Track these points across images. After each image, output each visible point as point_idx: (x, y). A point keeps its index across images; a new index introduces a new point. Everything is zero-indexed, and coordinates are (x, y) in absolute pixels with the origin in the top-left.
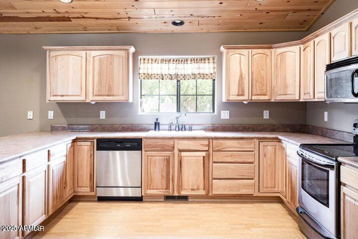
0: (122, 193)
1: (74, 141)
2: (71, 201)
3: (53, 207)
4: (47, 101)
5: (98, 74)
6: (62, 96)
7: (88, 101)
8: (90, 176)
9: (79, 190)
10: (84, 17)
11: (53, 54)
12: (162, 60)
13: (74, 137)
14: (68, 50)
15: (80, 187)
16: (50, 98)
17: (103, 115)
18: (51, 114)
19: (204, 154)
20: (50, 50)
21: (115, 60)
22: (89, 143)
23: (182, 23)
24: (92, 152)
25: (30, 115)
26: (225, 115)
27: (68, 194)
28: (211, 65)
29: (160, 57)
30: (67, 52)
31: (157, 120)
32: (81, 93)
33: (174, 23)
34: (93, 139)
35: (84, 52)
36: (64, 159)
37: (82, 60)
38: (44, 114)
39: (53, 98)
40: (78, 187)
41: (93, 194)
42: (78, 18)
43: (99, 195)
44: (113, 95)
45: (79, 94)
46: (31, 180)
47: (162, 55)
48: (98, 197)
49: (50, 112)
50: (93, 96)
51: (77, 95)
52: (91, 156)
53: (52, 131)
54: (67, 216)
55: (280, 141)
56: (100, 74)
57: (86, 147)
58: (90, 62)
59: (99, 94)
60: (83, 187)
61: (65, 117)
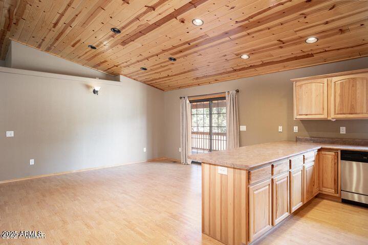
0: (356, 198)
1: (319, 150)
2: (316, 197)
3: (307, 199)
4: (294, 119)
5: (340, 96)
6: (307, 115)
7: (329, 119)
8: (335, 180)
9: (324, 189)
10: (326, 51)
11: (298, 84)
13: (319, 147)
14: (311, 79)
15: (325, 187)
16: (296, 116)
18: (296, 129)
20: (296, 81)
21: (357, 83)
22: (333, 153)
24: (336, 161)
25: (280, 129)
27: (316, 191)
30: (310, 81)
32: (323, 113)
34: (337, 150)
35: (326, 79)
36: (313, 163)
37: (323, 86)
39: (299, 117)
40: (323, 187)
41: (337, 195)
42: (321, 52)
43: (343, 197)
44: (356, 114)
45: (321, 113)
46: (294, 175)
48: (342, 199)
49: (295, 127)
50: (335, 114)
51: (320, 114)
52: (335, 164)
53: (296, 141)
54: (316, 208)
56: (342, 96)
57: (330, 156)
58: (331, 86)
59: (341, 113)
60: (327, 188)
61: (307, 131)
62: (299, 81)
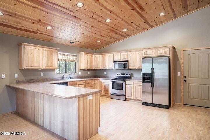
10: (44, 34)
11: (26, 47)
12: (62, 54)
16: (25, 67)
17: (42, 75)
18: (16, 75)
19: (84, 85)
20: (24, 45)
23: (73, 43)
25: (3, 76)
26: (80, 73)
28: (76, 57)
29: (62, 53)
31: (63, 75)
32: (40, 66)
33: (71, 43)
35: (41, 48)
37: (40, 51)
38: (12, 76)
39: (27, 67)
42: (42, 34)
47: (63, 52)
50: (45, 66)
51: (38, 66)
55: (99, 79)
58: (43, 52)
61: (24, 76)
62: (27, 45)
